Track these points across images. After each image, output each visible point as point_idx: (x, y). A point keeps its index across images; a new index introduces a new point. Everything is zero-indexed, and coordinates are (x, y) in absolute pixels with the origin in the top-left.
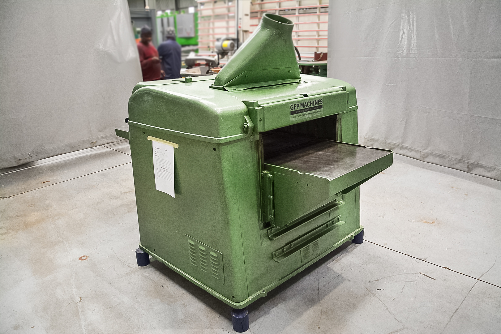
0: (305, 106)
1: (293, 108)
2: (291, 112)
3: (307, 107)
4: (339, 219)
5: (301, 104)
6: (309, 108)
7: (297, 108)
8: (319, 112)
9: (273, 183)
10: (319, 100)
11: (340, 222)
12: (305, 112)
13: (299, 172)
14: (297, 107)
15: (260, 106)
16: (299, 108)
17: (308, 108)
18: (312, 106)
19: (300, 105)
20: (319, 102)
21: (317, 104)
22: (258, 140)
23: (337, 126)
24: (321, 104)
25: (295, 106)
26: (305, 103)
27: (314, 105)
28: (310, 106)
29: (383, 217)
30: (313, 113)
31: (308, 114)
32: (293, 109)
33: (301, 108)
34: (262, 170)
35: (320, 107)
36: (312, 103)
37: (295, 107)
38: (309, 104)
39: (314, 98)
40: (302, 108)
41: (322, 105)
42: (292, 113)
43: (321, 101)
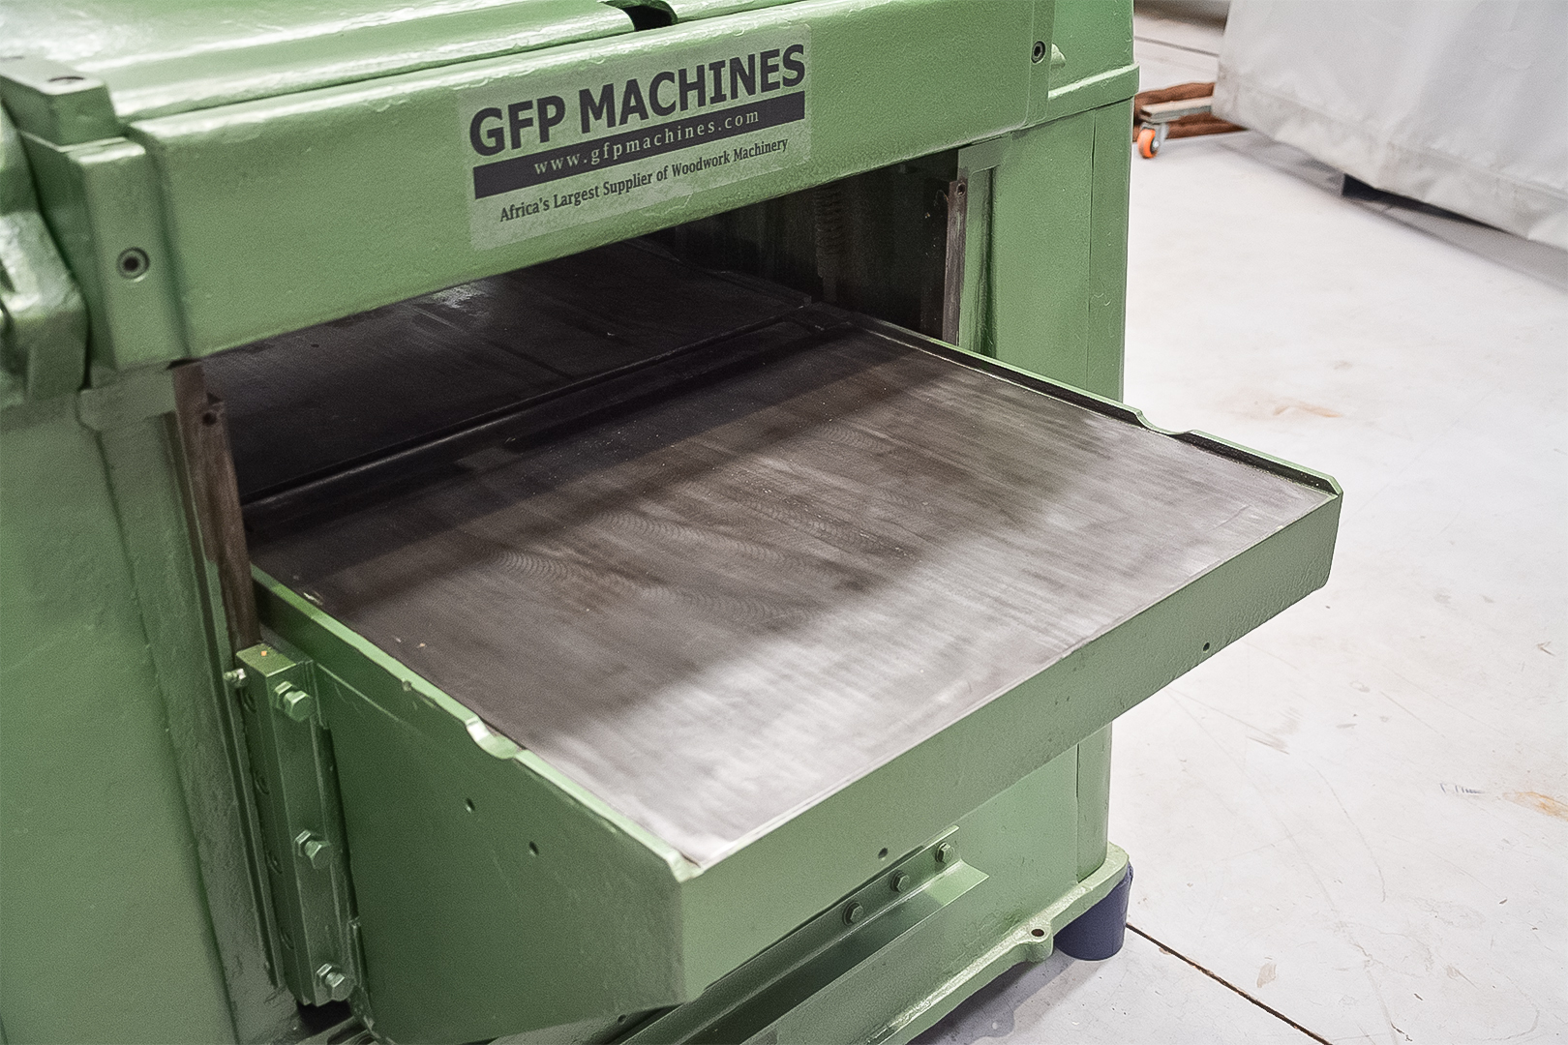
0: (627, 111)
1: (497, 133)
2: (477, 170)
3: (644, 116)
4: (941, 853)
5: (585, 96)
6: (672, 126)
7: (544, 137)
8: (770, 148)
9: (327, 738)
10: (775, 53)
11: (954, 868)
12: (626, 158)
13: (478, 732)
14: (546, 124)
15: (127, 132)
16: (567, 133)
17: (660, 129)
18: (702, 102)
19: (573, 104)
20: (767, 69)
21: (751, 90)
22: (169, 417)
23: (952, 233)
24: (788, 82)
25: (523, 115)
26: (632, 87)
27: (719, 97)
28: (684, 106)
29: (1278, 745)
30: (707, 163)
31: (662, 176)
32: (500, 146)
33: (586, 128)
34: (232, 636)
35: (790, 109)
36: (700, 85)
37: (517, 125)
38: (668, 93)
39: (727, 41)
40: (600, 129)
41: (801, 95)
42: (489, 181)
43: (789, 64)
